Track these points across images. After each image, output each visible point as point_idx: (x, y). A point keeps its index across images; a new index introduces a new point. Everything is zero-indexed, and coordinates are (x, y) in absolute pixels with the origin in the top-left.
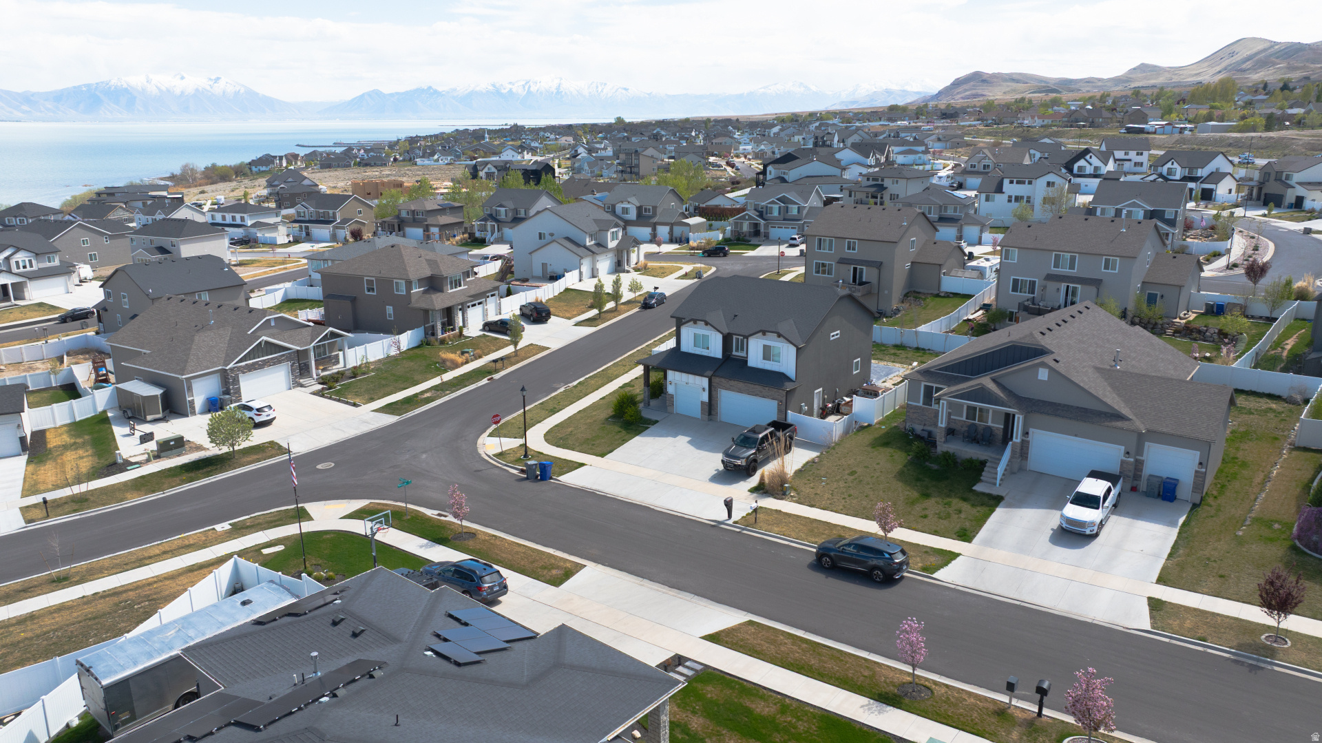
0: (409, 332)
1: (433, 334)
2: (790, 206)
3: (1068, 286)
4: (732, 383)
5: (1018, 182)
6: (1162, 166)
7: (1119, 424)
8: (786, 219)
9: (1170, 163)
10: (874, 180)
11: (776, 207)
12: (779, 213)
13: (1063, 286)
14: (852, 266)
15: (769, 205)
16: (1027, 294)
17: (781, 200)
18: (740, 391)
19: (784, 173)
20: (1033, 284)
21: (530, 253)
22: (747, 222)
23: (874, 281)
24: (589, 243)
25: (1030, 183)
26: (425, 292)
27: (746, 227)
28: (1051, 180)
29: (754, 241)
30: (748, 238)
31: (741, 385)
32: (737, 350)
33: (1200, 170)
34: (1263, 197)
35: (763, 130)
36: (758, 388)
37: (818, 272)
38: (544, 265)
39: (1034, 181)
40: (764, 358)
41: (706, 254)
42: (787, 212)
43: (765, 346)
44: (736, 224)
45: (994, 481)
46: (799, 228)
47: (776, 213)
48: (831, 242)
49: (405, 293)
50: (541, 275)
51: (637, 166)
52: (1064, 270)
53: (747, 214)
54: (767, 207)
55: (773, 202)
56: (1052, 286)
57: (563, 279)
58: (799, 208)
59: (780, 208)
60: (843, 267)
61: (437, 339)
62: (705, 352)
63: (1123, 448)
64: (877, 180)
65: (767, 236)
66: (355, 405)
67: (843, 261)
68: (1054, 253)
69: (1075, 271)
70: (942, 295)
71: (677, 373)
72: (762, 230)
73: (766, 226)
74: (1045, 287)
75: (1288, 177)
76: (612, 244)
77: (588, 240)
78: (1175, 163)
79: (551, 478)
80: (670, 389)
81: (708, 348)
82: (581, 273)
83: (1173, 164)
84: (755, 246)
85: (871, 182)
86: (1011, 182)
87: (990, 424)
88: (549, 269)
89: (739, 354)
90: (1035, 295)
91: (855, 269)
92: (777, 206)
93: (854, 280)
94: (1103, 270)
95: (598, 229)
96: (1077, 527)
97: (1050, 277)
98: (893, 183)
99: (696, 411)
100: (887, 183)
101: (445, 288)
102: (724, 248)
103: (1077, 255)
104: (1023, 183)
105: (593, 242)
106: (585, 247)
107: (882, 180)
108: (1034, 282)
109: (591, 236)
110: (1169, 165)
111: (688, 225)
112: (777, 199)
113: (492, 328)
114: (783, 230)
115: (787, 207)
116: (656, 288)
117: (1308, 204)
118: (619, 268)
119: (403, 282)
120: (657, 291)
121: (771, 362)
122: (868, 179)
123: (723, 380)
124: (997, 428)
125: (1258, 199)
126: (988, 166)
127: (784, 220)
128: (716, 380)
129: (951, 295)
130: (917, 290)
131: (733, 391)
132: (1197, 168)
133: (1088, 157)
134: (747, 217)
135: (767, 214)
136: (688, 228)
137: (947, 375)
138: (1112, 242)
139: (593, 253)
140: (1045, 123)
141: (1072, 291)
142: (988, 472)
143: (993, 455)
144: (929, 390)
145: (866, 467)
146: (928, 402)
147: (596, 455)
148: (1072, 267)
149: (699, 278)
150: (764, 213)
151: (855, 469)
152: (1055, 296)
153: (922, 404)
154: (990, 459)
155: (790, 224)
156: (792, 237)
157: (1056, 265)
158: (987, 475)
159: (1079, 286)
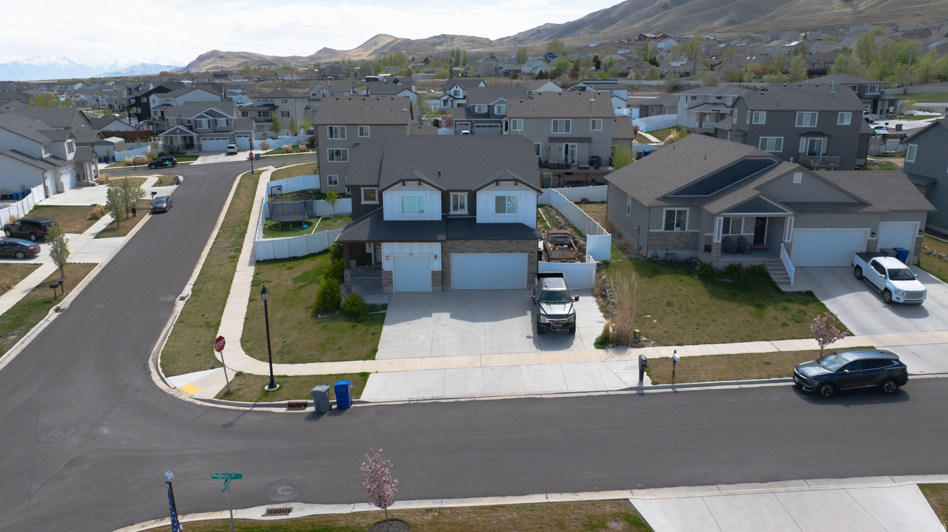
2: (218, 119)
4: (470, 243)
6: (450, 89)
7: (867, 209)
8: (216, 131)
9: (455, 87)
10: (264, 101)
11: (204, 121)
12: (209, 126)
13: (563, 145)
15: (198, 119)
17: (210, 113)
18: (480, 251)
20: (538, 146)
22: (179, 136)
24: (45, 155)
27: (178, 141)
29: (189, 153)
30: (181, 151)
31: (481, 243)
32: (455, 209)
36: (504, 243)
37: (332, 158)
40: (497, 211)
42: (216, 124)
43: (498, 198)
44: (166, 138)
45: (788, 281)
46: (230, 138)
47: (205, 126)
48: (342, 129)
52: (562, 133)
53: (178, 128)
54: (196, 121)
55: (201, 116)
56: (554, 146)
57: (30, 196)
58: (227, 120)
59: (209, 121)
62: (417, 217)
63: (869, 230)
64: (267, 100)
65: (200, 148)
68: (553, 120)
69: (570, 132)
71: (396, 245)
72: (195, 142)
73: (198, 138)
74: (550, 148)
76: (70, 156)
77: (43, 151)
78: (458, 87)
79: (352, 403)
80: (386, 266)
81: (422, 213)
82: (46, 188)
83: (457, 87)
84: (195, 158)
85: (262, 103)
87: (742, 234)
89: (459, 212)
90: (540, 156)
92: (207, 119)
94: (591, 130)
95: (51, 140)
96: (914, 297)
97: (552, 140)
98: (283, 103)
99: (426, 284)
100: (277, 102)
102: (169, 160)
103: (570, 120)
105: (48, 155)
106: (41, 159)
107: (272, 101)
109: (45, 147)
110: (454, 88)
111: (111, 143)
112: (205, 113)
114: (215, 141)
115: (216, 120)
116: (154, 193)
118: (79, 182)
121: (507, 214)
123: (457, 242)
124: (749, 237)
127: (215, 132)
128: (449, 243)
131: (471, 252)
134: (178, 131)
135: (196, 127)
136: (111, 147)
137: (684, 198)
138: (590, 108)
139: (55, 165)
140: (301, 78)
141: (569, 148)
142: (775, 274)
143: (766, 259)
144: (670, 214)
145: (673, 296)
146: (669, 226)
147: (364, 359)
148: (567, 130)
149: (177, 184)
150: (194, 127)
151: (666, 300)
152: (558, 154)
153: (663, 230)
154: (766, 264)
155: (221, 135)
156: (230, 145)
157: (555, 130)
158: (775, 277)
159: (576, 144)
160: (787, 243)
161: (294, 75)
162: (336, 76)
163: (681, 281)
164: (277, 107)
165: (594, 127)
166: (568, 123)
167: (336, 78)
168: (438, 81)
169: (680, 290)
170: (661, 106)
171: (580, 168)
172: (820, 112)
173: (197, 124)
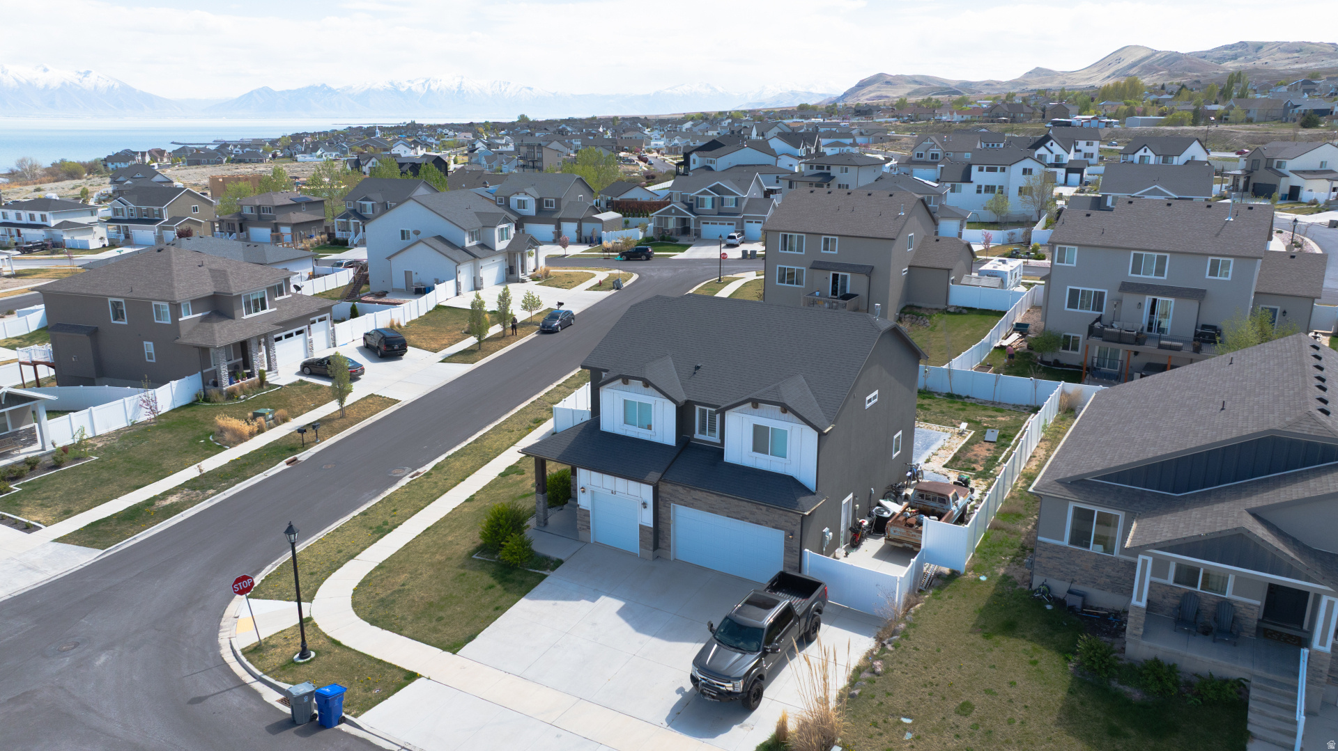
0: (174, 383)
1: (216, 384)
2: (725, 197)
3: (1154, 301)
4: (698, 494)
5: (989, 170)
6: (1134, 154)
8: (721, 212)
9: (1143, 150)
10: (819, 168)
11: (708, 199)
12: (713, 206)
13: (1148, 300)
14: (832, 273)
15: (700, 196)
16: (1091, 312)
17: (716, 189)
18: (712, 509)
19: (711, 162)
20: (1100, 296)
21: (389, 258)
22: (674, 217)
23: (863, 292)
24: (468, 243)
25: (1003, 170)
26: (203, 319)
27: (672, 224)
28: (1028, 167)
29: (683, 240)
30: (674, 237)
32: (702, 431)
33: (1175, 158)
34: (1251, 187)
35: (674, 126)
36: (746, 506)
37: (782, 281)
38: (408, 274)
39: (1007, 168)
40: (755, 449)
41: (625, 257)
42: (723, 204)
43: (756, 428)
44: (660, 219)
45: (1286, 739)
46: (737, 224)
47: (708, 206)
48: (800, 239)
49: (169, 322)
50: (404, 287)
51: (541, 160)
52: (1148, 277)
53: (673, 207)
54: (697, 198)
55: (705, 193)
56: (1130, 299)
57: (432, 293)
58: (737, 199)
59: (713, 199)
60: (818, 273)
61: (221, 392)
62: (644, 434)
64: (822, 168)
65: (698, 234)
66: (28, 528)
67: (818, 266)
68: (1133, 252)
69: (1165, 278)
70: (952, 310)
71: (595, 475)
72: (692, 227)
73: (697, 222)
74: (1120, 301)
75: (1279, 165)
76: (501, 245)
77: (467, 239)
78: (1148, 150)
79: (344, 720)
80: (583, 501)
81: (649, 427)
82: (458, 284)
83: (1145, 151)
84: (684, 247)
85: (815, 171)
86: (981, 170)
87: (1229, 594)
88: (415, 279)
89: (706, 437)
90: (1104, 313)
91: (835, 277)
92: (710, 197)
93: (834, 292)
94: (1207, 276)
95: (481, 225)
97: (1127, 287)
98: (842, 172)
99: (632, 542)
100: (834, 171)
101: (237, 313)
102: (647, 249)
103: (1168, 255)
104: (994, 170)
105: (475, 243)
106: (464, 249)
107: (829, 168)
108: (1102, 294)
109: (472, 234)
110: (1141, 152)
111: (600, 221)
112: (710, 189)
113: (314, 370)
114: (719, 226)
115: (723, 199)
116: (560, 304)
117: (1305, 195)
118: (511, 277)
119: (167, 304)
120: (562, 308)
121: (769, 457)
122: (811, 167)
123: (680, 489)
126: (937, 155)
127: (719, 214)
128: (666, 488)
129: (965, 311)
130: (916, 304)
131: (700, 508)
132: (1173, 156)
133: (1048, 144)
134: (673, 211)
135: (697, 207)
136: (600, 225)
137: (1120, 489)
138: (1217, 235)
139: (475, 257)
140: (964, 119)
141: (1158, 308)
142: (1262, 713)
143: (1259, 672)
144: (1083, 517)
145: (988, 692)
146: (1080, 537)
147: (444, 649)
148: (1160, 272)
149: (618, 289)
150: (694, 206)
151: (966, 697)
152: (1135, 314)
153: (1066, 542)
154: (1254, 682)
155: (726, 219)
156: (731, 234)
157: (1136, 270)
158: (1255, 722)
159: (1172, 300)
160: (1317, 652)
161: (955, 114)
162: (1014, 117)
163: (1034, 663)
164: (834, 177)
165: (1214, 272)
166: (1162, 261)
167: (1013, 120)
168: (1163, 131)
169: (1012, 684)
171: (1161, 347)
173: (699, 202)
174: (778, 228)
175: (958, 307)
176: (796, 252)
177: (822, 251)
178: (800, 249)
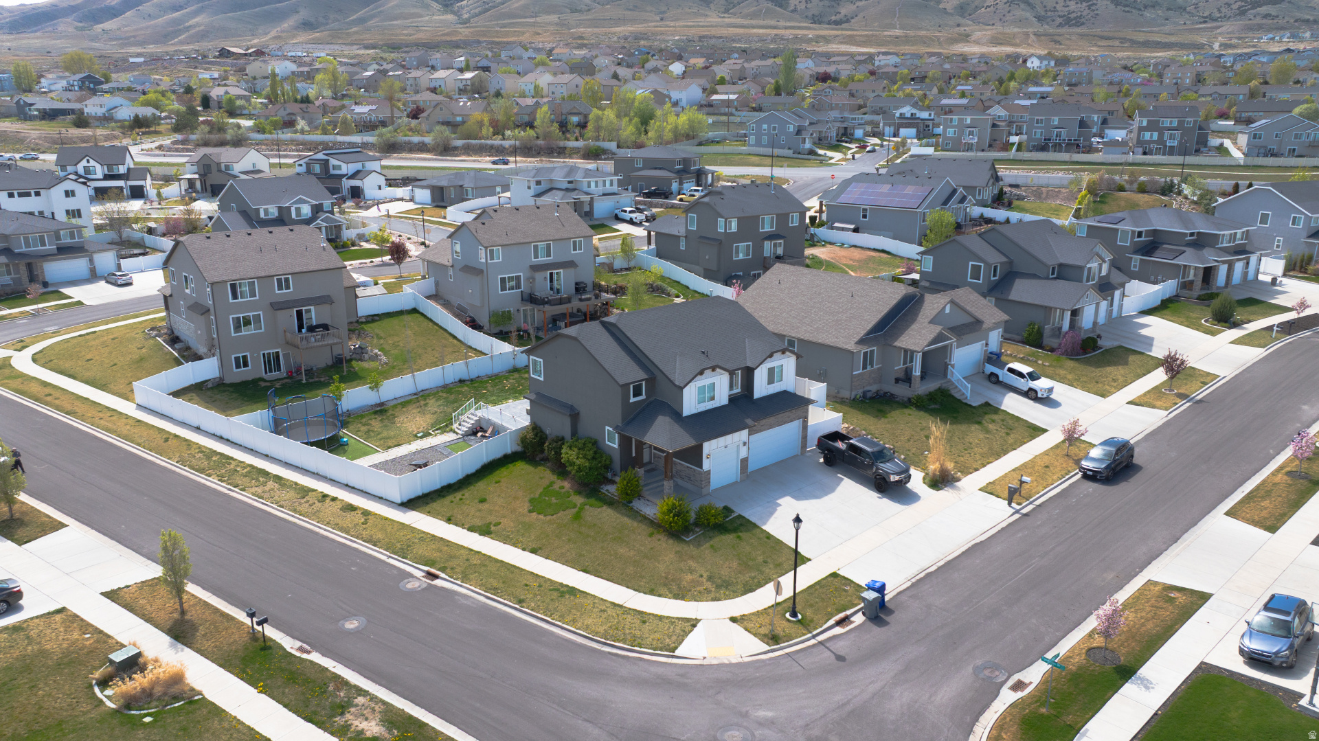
3: (551, 274)
7: (985, 326)
13: (547, 274)
14: (295, 309)
16: (514, 290)
20: (518, 278)
28: (70, 188)
31: (771, 420)
32: (732, 387)
33: (119, 167)
34: (209, 189)
37: (238, 330)
40: (769, 384)
43: (770, 371)
45: (964, 396)
48: (251, 284)
52: (542, 259)
56: (537, 276)
60: (280, 314)
62: (709, 406)
63: (985, 342)
67: (278, 306)
68: (533, 245)
69: (553, 257)
70: (364, 320)
71: (714, 441)
75: (227, 167)
78: (91, 160)
81: (714, 399)
83: (88, 161)
89: (735, 391)
90: (523, 289)
91: (299, 314)
93: (300, 327)
94: (572, 252)
96: (1047, 392)
103: (550, 243)
108: (520, 277)
110: (84, 163)
121: (777, 383)
125: (204, 189)
129: (376, 318)
132: (117, 165)
137: (870, 338)
138: (563, 225)
141: (555, 277)
144: (865, 355)
145: (922, 429)
146: (865, 366)
148: (549, 255)
152: (542, 287)
153: (861, 371)
154: (944, 385)
157: (536, 257)
159: (561, 271)
160: (952, 365)
163: (910, 415)
165: (575, 249)
166: (548, 246)
169: (920, 423)
170: (461, 186)
171: (581, 300)
172: (777, 215)
174: (225, 278)
175: (367, 317)
176: (249, 299)
177: (277, 292)
178: (253, 294)
